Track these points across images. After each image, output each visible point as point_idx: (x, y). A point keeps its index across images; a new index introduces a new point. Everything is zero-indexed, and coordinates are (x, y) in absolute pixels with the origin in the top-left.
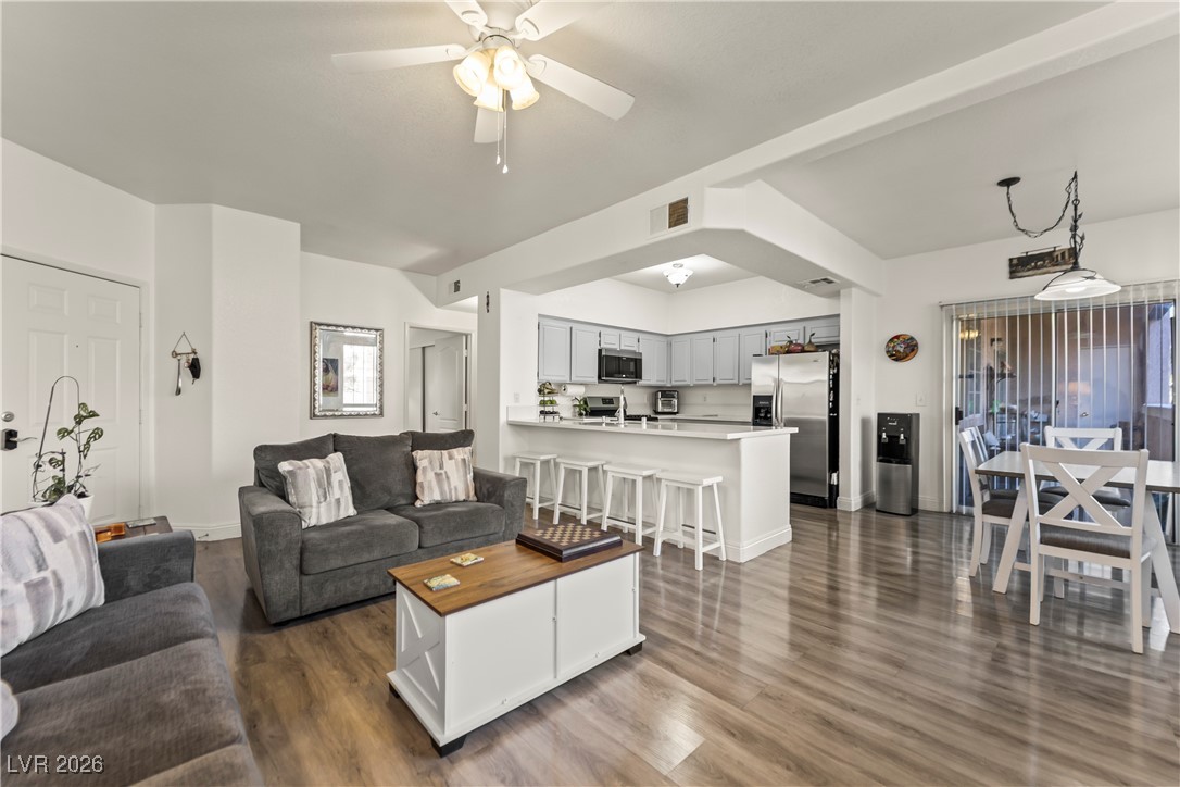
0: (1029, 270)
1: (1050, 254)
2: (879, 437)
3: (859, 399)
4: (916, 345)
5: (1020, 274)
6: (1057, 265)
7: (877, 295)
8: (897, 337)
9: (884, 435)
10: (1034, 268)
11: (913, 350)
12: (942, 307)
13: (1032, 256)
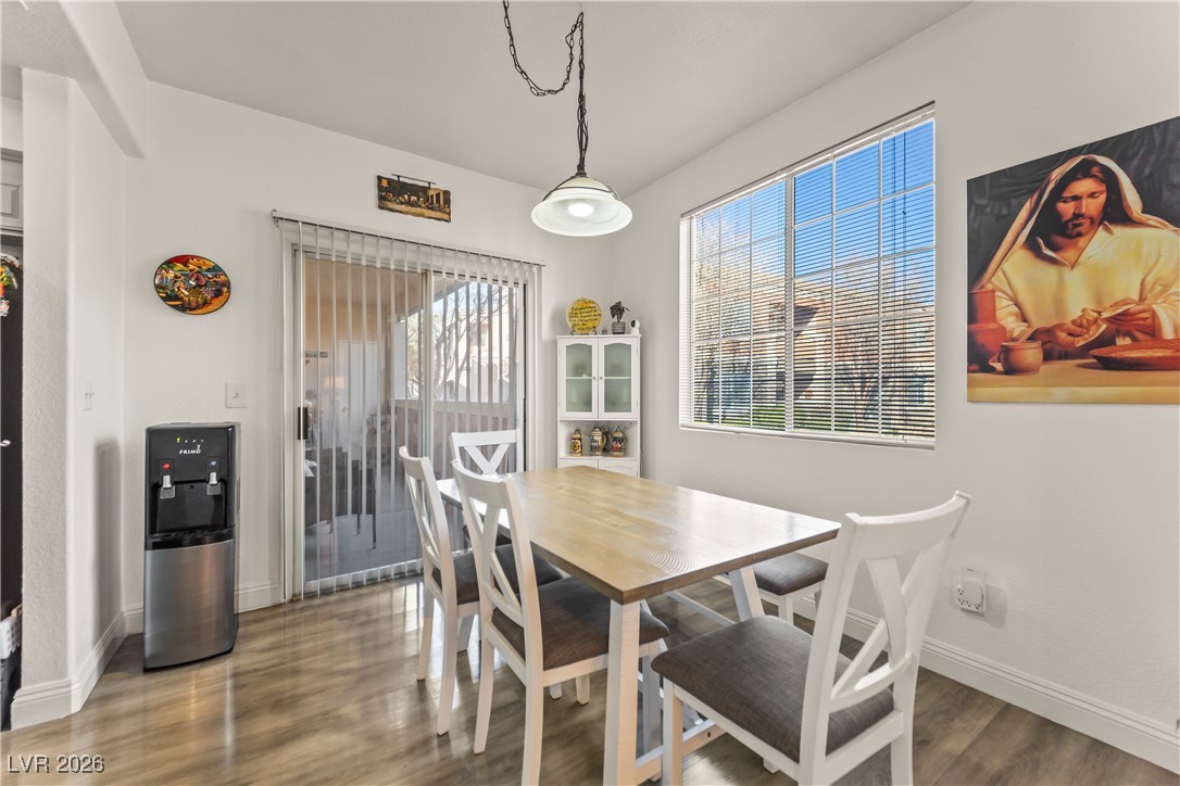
0: (402, 203)
1: (425, 190)
2: (154, 488)
3: (89, 395)
4: (227, 284)
5: (391, 205)
6: (432, 209)
7: (133, 150)
8: (183, 260)
9: (167, 482)
10: (409, 203)
11: (218, 293)
12: (277, 219)
13: (404, 183)
